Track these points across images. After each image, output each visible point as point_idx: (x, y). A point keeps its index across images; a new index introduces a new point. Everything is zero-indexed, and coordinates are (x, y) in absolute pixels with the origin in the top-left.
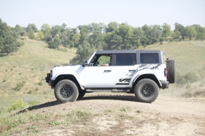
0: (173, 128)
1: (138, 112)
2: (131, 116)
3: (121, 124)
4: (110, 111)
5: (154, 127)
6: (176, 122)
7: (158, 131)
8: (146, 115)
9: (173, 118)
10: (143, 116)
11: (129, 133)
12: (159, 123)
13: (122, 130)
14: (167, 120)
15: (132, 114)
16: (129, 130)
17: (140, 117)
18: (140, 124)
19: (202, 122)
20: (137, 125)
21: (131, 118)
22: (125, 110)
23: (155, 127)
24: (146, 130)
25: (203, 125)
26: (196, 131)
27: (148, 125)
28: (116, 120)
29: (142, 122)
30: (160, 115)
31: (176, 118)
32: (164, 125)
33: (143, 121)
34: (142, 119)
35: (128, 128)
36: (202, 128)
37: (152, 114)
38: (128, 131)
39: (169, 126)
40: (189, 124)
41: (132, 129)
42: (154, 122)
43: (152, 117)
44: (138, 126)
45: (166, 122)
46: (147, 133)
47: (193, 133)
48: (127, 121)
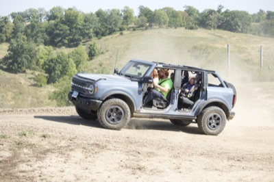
0: (89, 159)
1: (44, 136)
2: (33, 143)
3: (15, 156)
4: (4, 137)
5: (61, 159)
6: (96, 149)
7: (66, 165)
8: (55, 141)
9: (93, 145)
10: (49, 142)
11: (23, 169)
12: (70, 153)
13: (14, 165)
14: (84, 148)
15: (35, 140)
16: (24, 165)
17: (45, 144)
18: (42, 154)
19: (134, 148)
20: (37, 157)
21: (31, 146)
22: (25, 135)
23: (63, 160)
24: (49, 163)
25: (134, 153)
26: (122, 163)
27: (53, 156)
28: (10, 150)
29: (45, 152)
30: (75, 141)
31: (96, 145)
32: (78, 155)
33: (48, 151)
34: (47, 147)
35: (23, 161)
36: (131, 157)
37: (63, 139)
38: (23, 167)
39: (83, 157)
40: (115, 153)
41: (29, 163)
42: (64, 151)
43: (63, 143)
44: (39, 158)
45: (81, 150)
46: (49, 169)
47: (117, 166)
48: (26, 151)
